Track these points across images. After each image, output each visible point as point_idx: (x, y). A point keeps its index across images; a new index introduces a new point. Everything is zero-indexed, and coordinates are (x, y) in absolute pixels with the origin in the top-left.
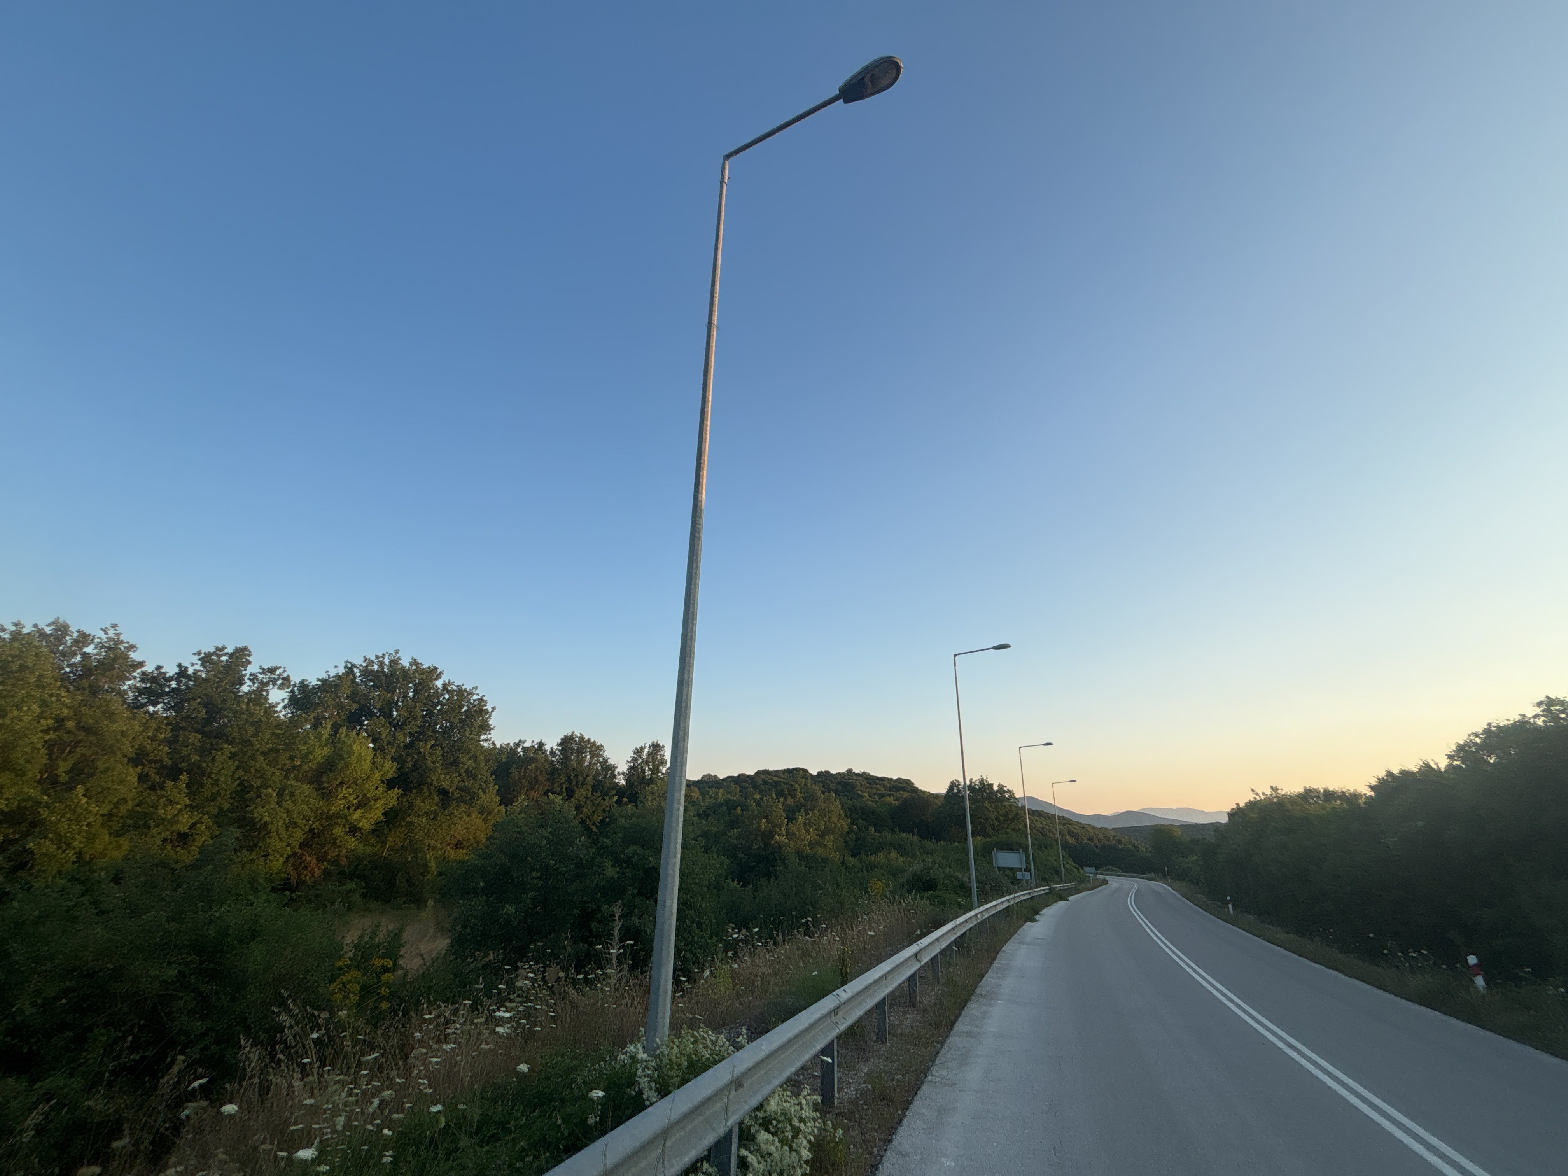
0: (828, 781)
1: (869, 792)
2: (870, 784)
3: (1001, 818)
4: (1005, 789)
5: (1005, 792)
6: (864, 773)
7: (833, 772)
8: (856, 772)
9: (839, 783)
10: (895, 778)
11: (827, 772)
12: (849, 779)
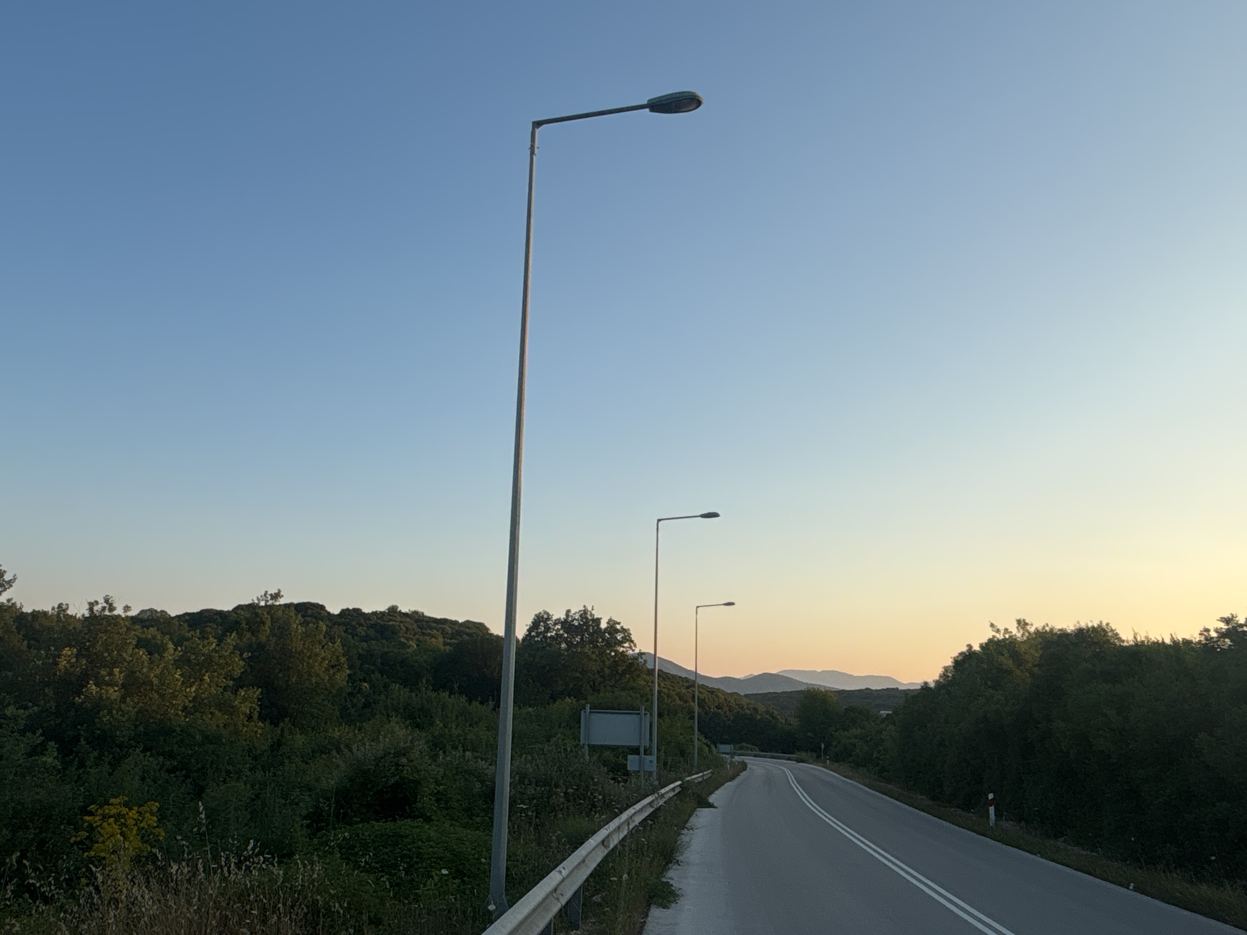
0: (354, 623)
1: (418, 640)
2: (421, 629)
3: (607, 671)
4: (618, 627)
5: (617, 631)
6: (416, 612)
7: (367, 610)
8: (403, 611)
9: (372, 626)
10: (461, 621)
11: (357, 611)
12: (390, 620)
